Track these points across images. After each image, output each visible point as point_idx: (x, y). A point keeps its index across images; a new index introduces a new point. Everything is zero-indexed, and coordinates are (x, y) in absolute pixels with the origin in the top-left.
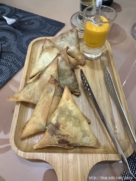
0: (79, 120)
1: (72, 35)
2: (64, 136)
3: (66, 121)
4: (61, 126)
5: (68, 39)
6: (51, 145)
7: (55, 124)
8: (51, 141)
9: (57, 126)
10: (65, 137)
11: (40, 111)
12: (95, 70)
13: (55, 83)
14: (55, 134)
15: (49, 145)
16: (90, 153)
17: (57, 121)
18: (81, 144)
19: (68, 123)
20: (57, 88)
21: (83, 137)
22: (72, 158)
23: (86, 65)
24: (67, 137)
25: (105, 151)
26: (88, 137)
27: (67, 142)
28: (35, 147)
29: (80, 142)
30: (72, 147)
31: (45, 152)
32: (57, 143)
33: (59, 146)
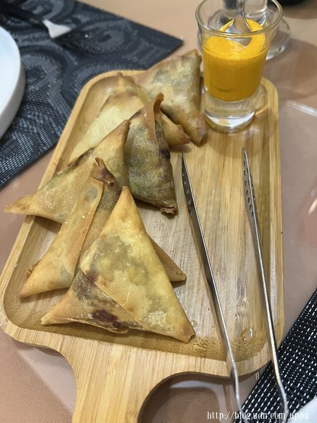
0: (145, 269)
1: (183, 68)
2: (105, 302)
3: (113, 267)
4: (100, 278)
5: (172, 78)
6: (77, 320)
7: (86, 272)
8: (77, 310)
9: (91, 278)
10: (108, 305)
11: (65, 242)
12: (227, 158)
13: (104, 177)
14: (86, 296)
15: (72, 320)
16: (163, 351)
17: (92, 265)
18: (145, 328)
19: (117, 273)
20: (107, 190)
21: (150, 312)
22: (120, 356)
23: (207, 144)
24: (113, 306)
25: (201, 351)
26: (162, 312)
27: (112, 318)
28: (44, 320)
29: (142, 322)
30: (126, 332)
31: (62, 334)
32: (90, 316)
33: (94, 324)
